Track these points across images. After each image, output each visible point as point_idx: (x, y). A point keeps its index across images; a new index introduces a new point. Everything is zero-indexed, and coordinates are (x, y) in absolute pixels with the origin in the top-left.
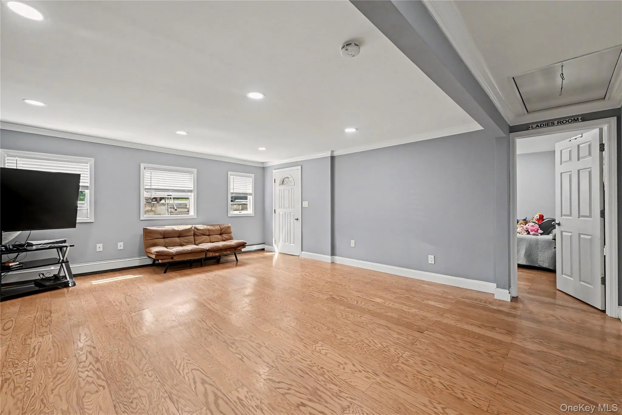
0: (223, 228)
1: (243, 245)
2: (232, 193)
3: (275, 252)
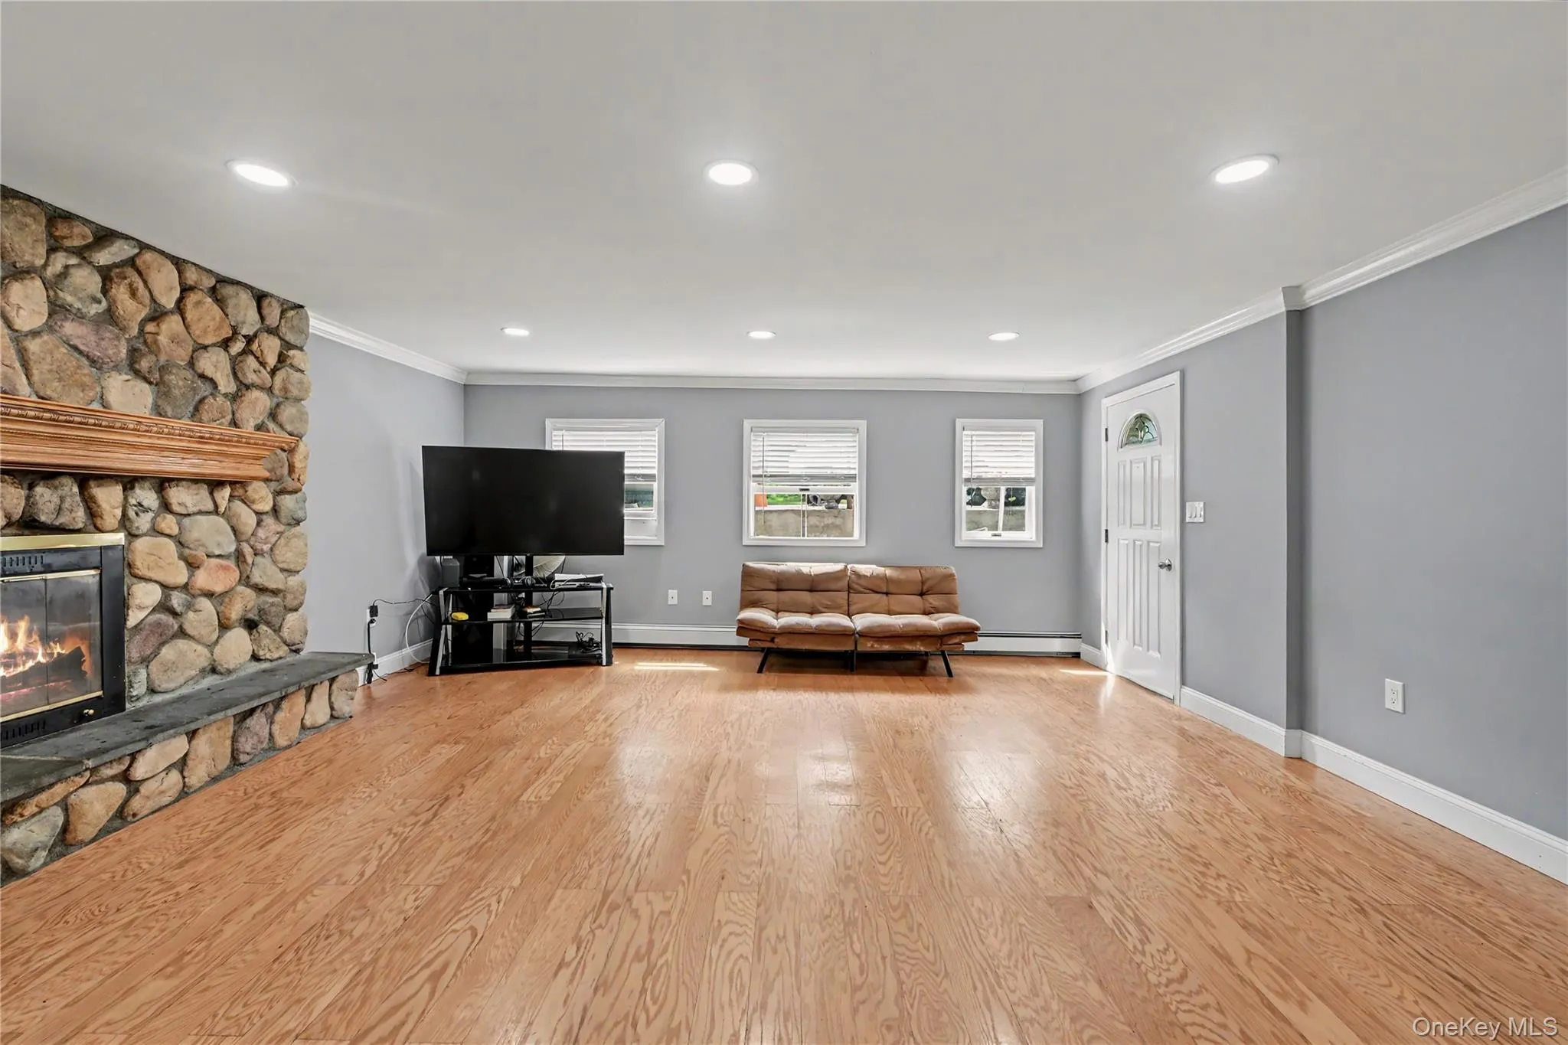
0: (928, 579)
1: (971, 632)
2: (968, 480)
3: (1105, 670)
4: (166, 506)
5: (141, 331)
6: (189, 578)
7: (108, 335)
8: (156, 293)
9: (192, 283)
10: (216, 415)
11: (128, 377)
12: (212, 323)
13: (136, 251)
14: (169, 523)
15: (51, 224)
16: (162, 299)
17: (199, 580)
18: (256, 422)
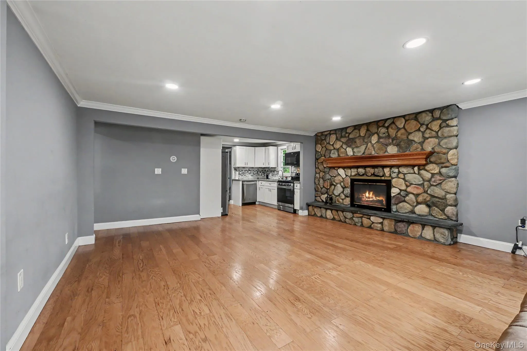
4: (400, 172)
5: (395, 135)
6: (406, 188)
7: (387, 139)
8: (398, 126)
9: (408, 119)
10: (415, 149)
11: (392, 146)
12: (413, 126)
13: (393, 120)
14: (401, 176)
15: (377, 124)
16: (400, 127)
17: (409, 189)
18: (431, 147)
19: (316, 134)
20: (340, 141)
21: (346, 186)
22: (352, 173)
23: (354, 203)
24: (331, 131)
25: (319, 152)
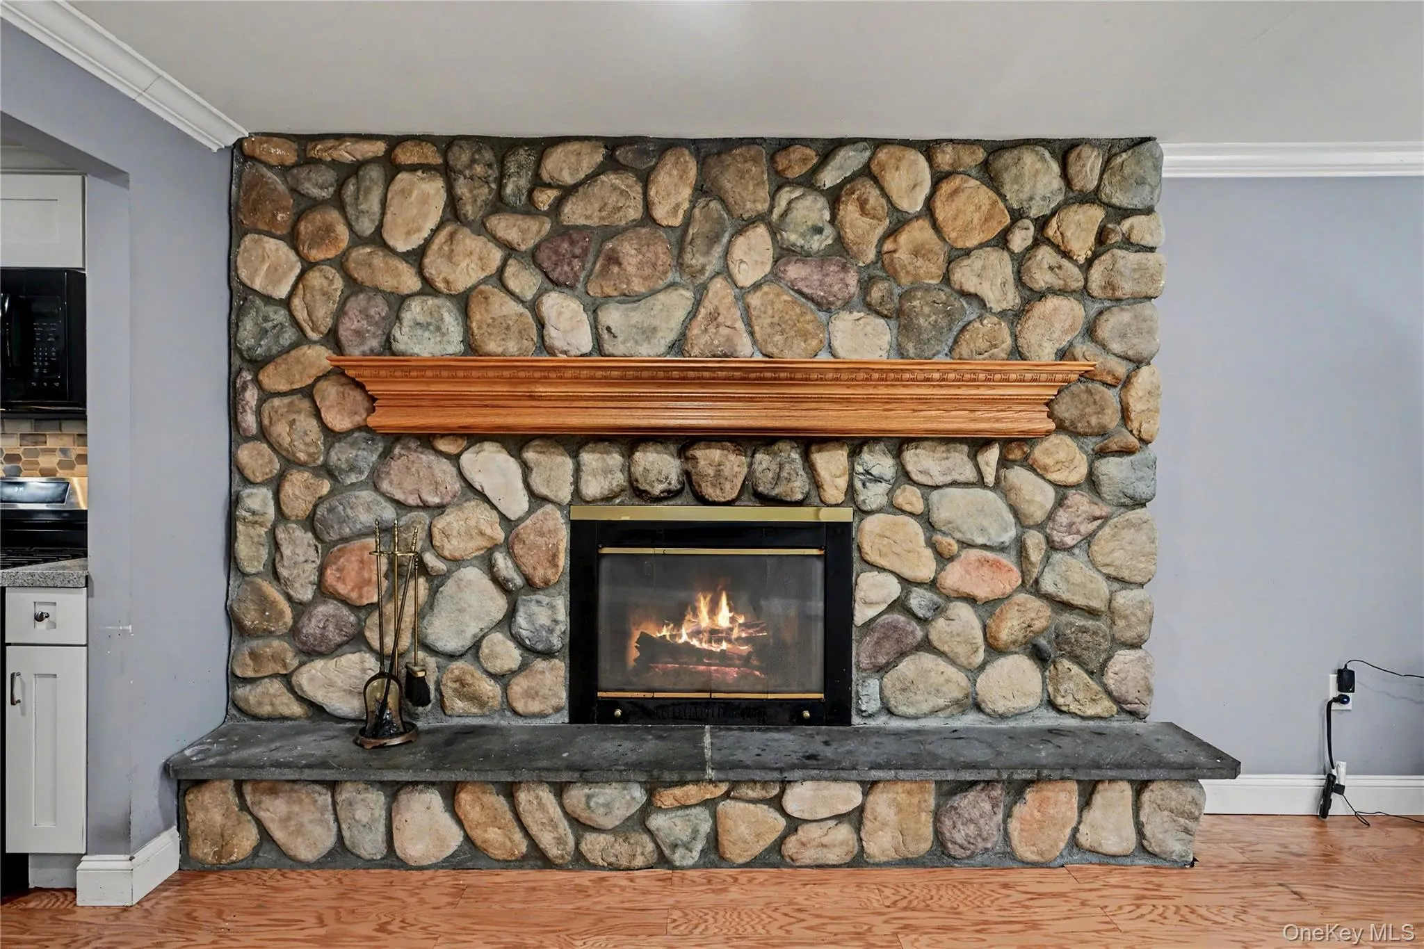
4: (904, 476)
5: (879, 253)
6: (937, 573)
7: (833, 268)
8: (895, 198)
9: (947, 168)
10: (983, 345)
11: (862, 314)
12: (976, 216)
13: (868, 154)
14: (910, 498)
15: (772, 159)
16: (904, 205)
17: (954, 577)
18: (1057, 346)
19: (240, 141)
20: (481, 229)
21: (538, 577)
22: (585, 477)
23: (599, 694)
24: (394, 142)
25: (268, 299)
